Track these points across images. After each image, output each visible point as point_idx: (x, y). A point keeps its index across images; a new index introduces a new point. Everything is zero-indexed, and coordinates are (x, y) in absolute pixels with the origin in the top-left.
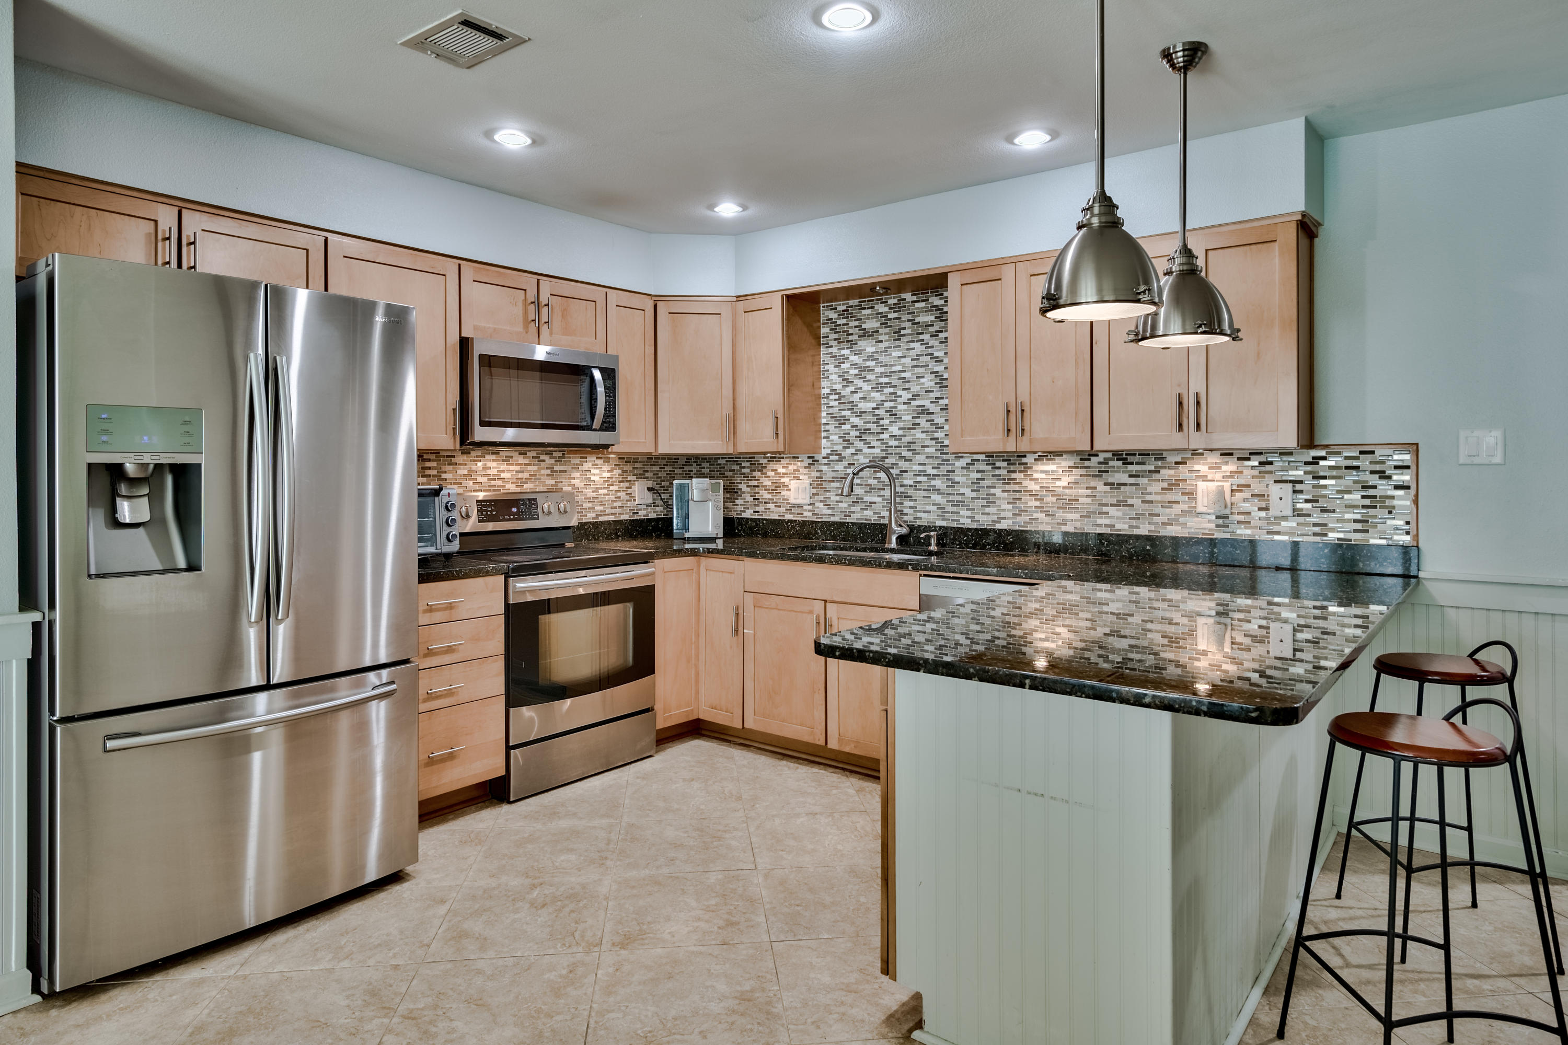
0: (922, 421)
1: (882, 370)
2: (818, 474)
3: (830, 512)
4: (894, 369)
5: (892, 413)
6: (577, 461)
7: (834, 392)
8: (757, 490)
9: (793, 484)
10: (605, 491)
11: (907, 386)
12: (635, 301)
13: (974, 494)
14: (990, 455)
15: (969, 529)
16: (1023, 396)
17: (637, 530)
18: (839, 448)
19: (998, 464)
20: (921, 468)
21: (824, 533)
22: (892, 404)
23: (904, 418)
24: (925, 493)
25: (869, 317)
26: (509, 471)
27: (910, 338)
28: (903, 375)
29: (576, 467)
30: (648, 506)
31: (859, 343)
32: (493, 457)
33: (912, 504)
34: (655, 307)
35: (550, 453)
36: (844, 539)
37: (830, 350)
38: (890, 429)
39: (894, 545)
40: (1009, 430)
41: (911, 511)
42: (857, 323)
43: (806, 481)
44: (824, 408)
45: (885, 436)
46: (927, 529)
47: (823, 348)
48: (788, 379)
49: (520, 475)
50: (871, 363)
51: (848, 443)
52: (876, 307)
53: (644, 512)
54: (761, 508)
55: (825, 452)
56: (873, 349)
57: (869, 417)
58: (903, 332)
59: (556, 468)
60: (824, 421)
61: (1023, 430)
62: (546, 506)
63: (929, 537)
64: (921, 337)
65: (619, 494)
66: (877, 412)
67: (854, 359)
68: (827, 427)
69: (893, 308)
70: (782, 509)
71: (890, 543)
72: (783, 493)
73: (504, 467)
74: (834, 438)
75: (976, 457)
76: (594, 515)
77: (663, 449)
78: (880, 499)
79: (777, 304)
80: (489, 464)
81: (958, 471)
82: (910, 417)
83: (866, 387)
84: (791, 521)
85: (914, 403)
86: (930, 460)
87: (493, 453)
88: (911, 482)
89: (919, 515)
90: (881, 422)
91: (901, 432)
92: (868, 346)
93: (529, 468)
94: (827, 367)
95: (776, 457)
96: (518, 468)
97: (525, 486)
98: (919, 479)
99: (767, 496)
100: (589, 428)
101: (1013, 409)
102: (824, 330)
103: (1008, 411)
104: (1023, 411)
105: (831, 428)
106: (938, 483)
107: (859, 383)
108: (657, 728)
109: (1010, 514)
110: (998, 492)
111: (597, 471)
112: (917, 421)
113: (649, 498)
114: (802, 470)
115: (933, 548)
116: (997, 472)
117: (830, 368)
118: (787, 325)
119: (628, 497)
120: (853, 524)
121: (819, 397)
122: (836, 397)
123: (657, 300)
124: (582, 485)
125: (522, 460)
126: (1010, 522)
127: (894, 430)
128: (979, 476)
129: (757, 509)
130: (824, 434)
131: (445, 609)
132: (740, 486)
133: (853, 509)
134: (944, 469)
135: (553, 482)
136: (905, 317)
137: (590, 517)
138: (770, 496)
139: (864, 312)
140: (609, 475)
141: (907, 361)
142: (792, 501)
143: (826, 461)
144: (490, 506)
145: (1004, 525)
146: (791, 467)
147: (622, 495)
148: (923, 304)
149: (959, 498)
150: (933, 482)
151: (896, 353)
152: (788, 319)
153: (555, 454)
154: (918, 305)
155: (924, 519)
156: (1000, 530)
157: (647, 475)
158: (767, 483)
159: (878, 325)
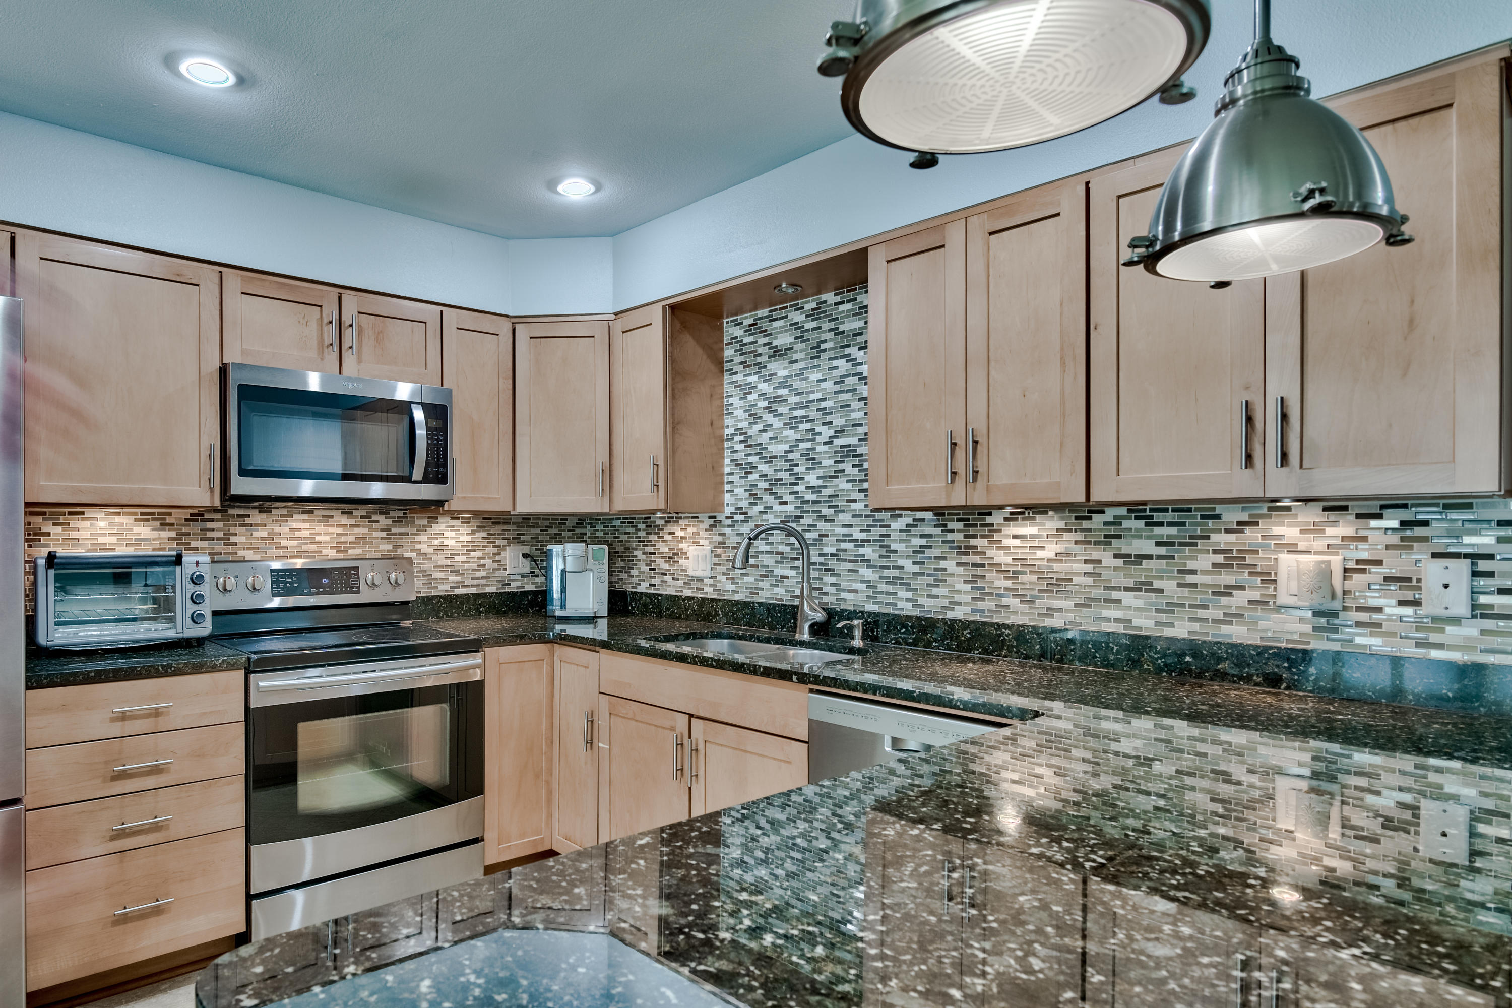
0: (847, 467)
1: (797, 399)
2: (720, 539)
3: (733, 587)
4: (813, 397)
5: (811, 459)
6: (425, 522)
7: (739, 431)
8: (653, 557)
9: (692, 551)
10: (464, 558)
11: (828, 418)
12: (486, 324)
13: (917, 568)
14: (939, 511)
15: (909, 618)
16: (978, 423)
17: (506, 606)
18: (744, 504)
19: (950, 525)
20: (846, 531)
21: (725, 615)
22: (808, 445)
23: (824, 463)
24: (851, 566)
25: (782, 330)
26: (326, 534)
27: (832, 354)
28: (823, 404)
29: (422, 529)
30: (524, 576)
31: (769, 366)
32: (305, 516)
33: (833, 580)
34: (514, 330)
35: (386, 513)
36: (748, 624)
37: (735, 378)
38: (807, 478)
39: (806, 636)
40: (954, 473)
41: (832, 590)
42: (766, 340)
43: (706, 547)
44: (727, 453)
45: (800, 488)
46: (851, 615)
47: (727, 377)
48: (673, 415)
49: (343, 539)
50: (783, 392)
51: (755, 498)
52: (790, 316)
53: (519, 584)
54: (657, 581)
55: (728, 510)
56: (786, 373)
57: (780, 464)
58: (823, 346)
59: (394, 530)
60: (727, 470)
61: (976, 472)
62: (370, 576)
63: (851, 628)
64: (847, 351)
65: (483, 562)
66: (790, 456)
67: (763, 387)
68: (731, 478)
69: (811, 316)
70: (680, 583)
71: (802, 633)
72: (682, 562)
73: (319, 528)
74: (739, 491)
75: (919, 515)
76: (447, 587)
77: (523, 507)
78: (793, 573)
79: (657, 315)
80: (295, 525)
81: (895, 535)
82: (831, 462)
83: (777, 423)
84: (689, 598)
85: (838, 442)
86: (858, 521)
87: (303, 512)
88: (832, 550)
89: (843, 595)
90: (796, 470)
91: (820, 483)
92: (780, 369)
93: (356, 530)
94: (731, 400)
95: (672, 518)
96: (340, 530)
97: (350, 552)
98: (843, 545)
99: (664, 566)
100: (407, 479)
101: (960, 441)
102: (728, 352)
103: (954, 444)
104: (976, 443)
105: (735, 478)
106: (867, 551)
107: (769, 418)
108: (487, 864)
109: (967, 598)
110: (950, 565)
111: (453, 534)
112: (841, 466)
113: (526, 566)
114: (703, 534)
115: (857, 642)
116: (950, 537)
117: (735, 400)
118: (672, 345)
119: (495, 566)
120: (760, 604)
121: (721, 439)
122: (742, 438)
123: (515, 321)
124: (431, 550)
125: (345, 520)
126: (968, 609)
127: (812, 479)
128: (923, 542)
129: (654, 581)
130: (727, 487)
131: (148, 716)
132: (636, 553)
133: (761, 585)
134: (877, 532)
135: (390, 547)
136: (826, 326)
137: (442, 589)
138: (666, 566)
139: (776, 324)
140: (469, 538)
141: (829, 385)
142: (691, 573)
143: (729, 522)
144: (290, 576)
145: (958, 614)
146: (691, 530)
147: (488, 563)
148: (848, 306)
149: (896, 573)
150: (861, 551)
151: (815, 376)
152: (673, 337)
153: (392, 513)
154: (842, 308)
155: (850, 601)
156: (953, 621)
157: (522, 538)
158: (664, 549)
159: (792, 339)
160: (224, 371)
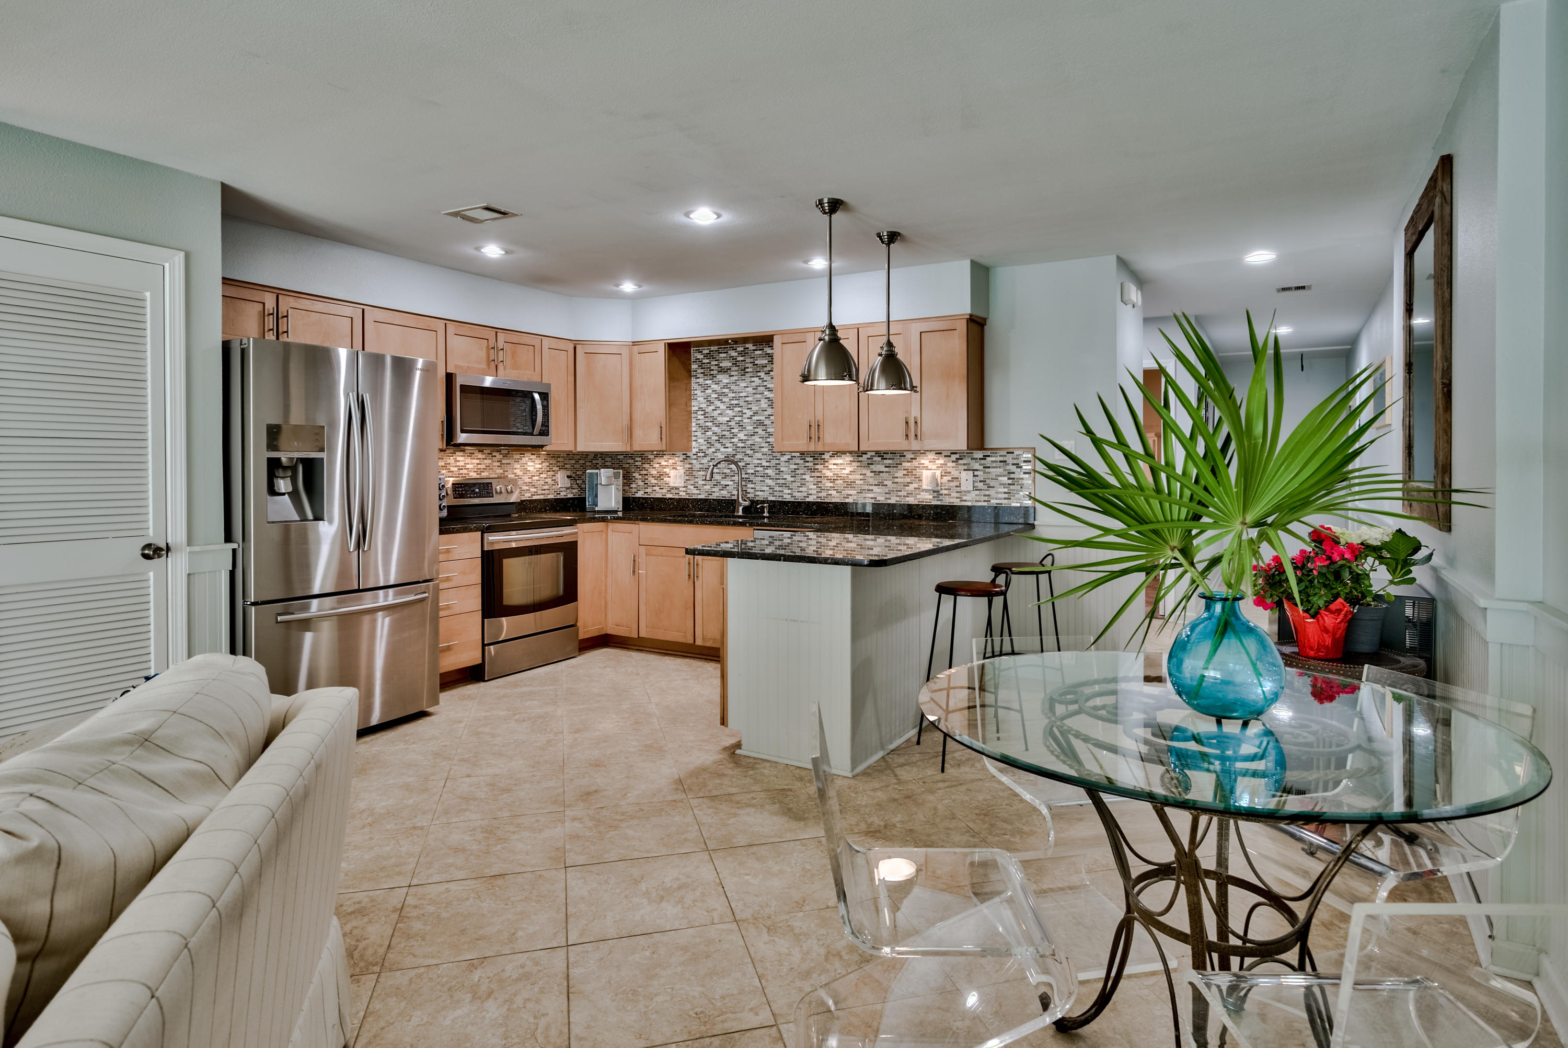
0: (760, 430)
1: (734, 395)
2: (690, 466)
3: (698, 492)
4: (741, 395)
5: (739, 424)
6: (518, 456)
7: (701, 409)
8: (646, 477)
9: (672, 473)
10: (537, 478)
11: (750, 406)
12: (562, 345)
13: (793, 479)
14: (802, 453)
15: (789, 502)
16: (819, 417)
17: (559, 505)
18: (704, 448)
19: (807, 459)
20: (759, 462)
21: (694, 506)
22: (740, 418)
23: (748, 428)
24: (762, 479)
25: (724, 359)
26: (472, 464)
27: (751, 374)
28: (747, 399)
29: (517, 461)
30: (567, 488)
31: (718, 377)
32: (461, 454)
33: (753, 486)
34: (575, 348)
35: (499, 451)
36: (707, 511)
37: (698, 380)
38: (739, 435)
39: (740, 513)
40: (810, 438)
41: (752, 491)
42: (716, 363)
43: (681, 470)
44: (694, 420)
45: (735, 440)
46: (763, 502)
47: (693, 379)
48: (669, 400)
49: (479, 466)
50: (726, 390)
51: (710, 445)
52: (729, 352)
53: (565, 493)
54: (649, 490)
55: (694, 451)
56: (727, 381)
57: (725, 427)
58: (747, 370)
59: (504, 461)
60: (694, 429)
61: (819, 438)
62: (498, 488)
63: (763, 507)
64: (759, 374)
65: (547, 480)
66: (730, 424)
67: (714, 387)
68: (696, 434)
69: (740, 353)
70: (664, 491)
71: (738, 512)
72: (665, 479)
73: (468, 460)
74: (701, 441)
75: (793, 454)
76: (530, 495)
77: (580, 448)
78: (732, 483)
79: (661, 349)
80: (458, 458)
81: (782, 464)
82: (751, 428)
83: (723, 406)
84: (671, 499)
85: (755, 418)
86: (765, 457)
87: (461, 451)
88: (752, 471)
89: (758, 493)
90: (733, 431)
91: (746, 438)
92: (724, 379)
93: (485, 461)
94: (696, 392)
95: (660, 454)
96: (478, 461)
97: (483, 474)
98: (758, 469)
99: (654, 481)
100: (532, 434)
101: (813, 424)
102: (694, 366)
103: (810, 426)
104: (819, 425)
105: (698, 434)
106: (769, 472)
107: (718, 403)
108: (581, 637)
109: (814, 492)
110: (807, 477)
111: (532, 464)
112: (756, 430)
113: (568, 483)
114: (679, 463)
115: (766, 514)
116: (807, 464)
117: (699, 392)
118: (669, 363)
119: (553, 482)
120: (714, 500)
121: (690, 413)
122: (703, 413)
123: (576, 344)
124: (521, 473)
125: (480, 456)
126: (815, 497)
127: (741, 436)
128: (796, 467)
129: (647, 491)
130: (694, 438)
131: (445, 553)
132: (634, 475)
133: (714, 490)
134: (774, 462)
135: (501, 471)
136: (748, 360)
137: (527, 496)
138: (656, 482)
139: (721, 355)
140: (540, 466)
141: (750, 389)
142: (672, 484)
143: (695, 457)
144: (461, 487)
145: (811, 499)
146: (671, 461)
147: (549, 480)
148: (760, 352)
149: (783, 481)
150: (766, 471)
151: (743, 384)
152: (669, 360)
153: (503, 452)
154: (756, 352)
155: (761, 496)
156: (809, 502)
157: (566, 466)
158: (654, 472)
159: (730, 364)
160: (450, 378)
